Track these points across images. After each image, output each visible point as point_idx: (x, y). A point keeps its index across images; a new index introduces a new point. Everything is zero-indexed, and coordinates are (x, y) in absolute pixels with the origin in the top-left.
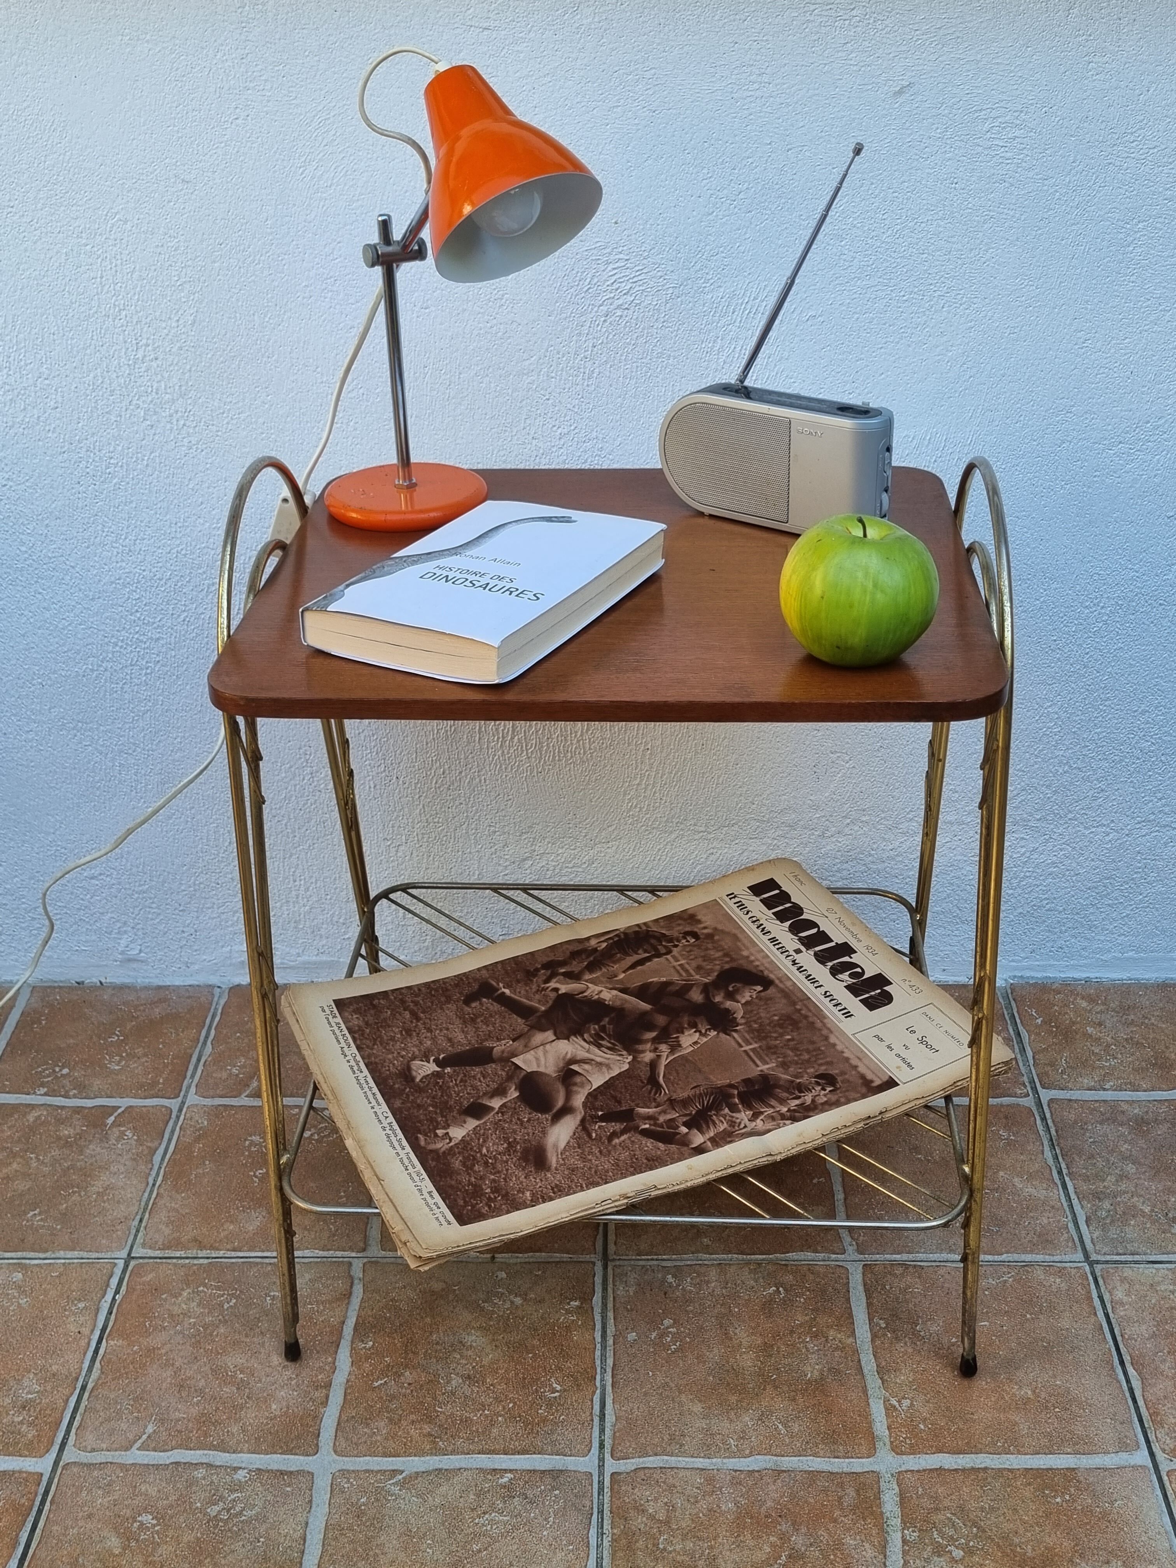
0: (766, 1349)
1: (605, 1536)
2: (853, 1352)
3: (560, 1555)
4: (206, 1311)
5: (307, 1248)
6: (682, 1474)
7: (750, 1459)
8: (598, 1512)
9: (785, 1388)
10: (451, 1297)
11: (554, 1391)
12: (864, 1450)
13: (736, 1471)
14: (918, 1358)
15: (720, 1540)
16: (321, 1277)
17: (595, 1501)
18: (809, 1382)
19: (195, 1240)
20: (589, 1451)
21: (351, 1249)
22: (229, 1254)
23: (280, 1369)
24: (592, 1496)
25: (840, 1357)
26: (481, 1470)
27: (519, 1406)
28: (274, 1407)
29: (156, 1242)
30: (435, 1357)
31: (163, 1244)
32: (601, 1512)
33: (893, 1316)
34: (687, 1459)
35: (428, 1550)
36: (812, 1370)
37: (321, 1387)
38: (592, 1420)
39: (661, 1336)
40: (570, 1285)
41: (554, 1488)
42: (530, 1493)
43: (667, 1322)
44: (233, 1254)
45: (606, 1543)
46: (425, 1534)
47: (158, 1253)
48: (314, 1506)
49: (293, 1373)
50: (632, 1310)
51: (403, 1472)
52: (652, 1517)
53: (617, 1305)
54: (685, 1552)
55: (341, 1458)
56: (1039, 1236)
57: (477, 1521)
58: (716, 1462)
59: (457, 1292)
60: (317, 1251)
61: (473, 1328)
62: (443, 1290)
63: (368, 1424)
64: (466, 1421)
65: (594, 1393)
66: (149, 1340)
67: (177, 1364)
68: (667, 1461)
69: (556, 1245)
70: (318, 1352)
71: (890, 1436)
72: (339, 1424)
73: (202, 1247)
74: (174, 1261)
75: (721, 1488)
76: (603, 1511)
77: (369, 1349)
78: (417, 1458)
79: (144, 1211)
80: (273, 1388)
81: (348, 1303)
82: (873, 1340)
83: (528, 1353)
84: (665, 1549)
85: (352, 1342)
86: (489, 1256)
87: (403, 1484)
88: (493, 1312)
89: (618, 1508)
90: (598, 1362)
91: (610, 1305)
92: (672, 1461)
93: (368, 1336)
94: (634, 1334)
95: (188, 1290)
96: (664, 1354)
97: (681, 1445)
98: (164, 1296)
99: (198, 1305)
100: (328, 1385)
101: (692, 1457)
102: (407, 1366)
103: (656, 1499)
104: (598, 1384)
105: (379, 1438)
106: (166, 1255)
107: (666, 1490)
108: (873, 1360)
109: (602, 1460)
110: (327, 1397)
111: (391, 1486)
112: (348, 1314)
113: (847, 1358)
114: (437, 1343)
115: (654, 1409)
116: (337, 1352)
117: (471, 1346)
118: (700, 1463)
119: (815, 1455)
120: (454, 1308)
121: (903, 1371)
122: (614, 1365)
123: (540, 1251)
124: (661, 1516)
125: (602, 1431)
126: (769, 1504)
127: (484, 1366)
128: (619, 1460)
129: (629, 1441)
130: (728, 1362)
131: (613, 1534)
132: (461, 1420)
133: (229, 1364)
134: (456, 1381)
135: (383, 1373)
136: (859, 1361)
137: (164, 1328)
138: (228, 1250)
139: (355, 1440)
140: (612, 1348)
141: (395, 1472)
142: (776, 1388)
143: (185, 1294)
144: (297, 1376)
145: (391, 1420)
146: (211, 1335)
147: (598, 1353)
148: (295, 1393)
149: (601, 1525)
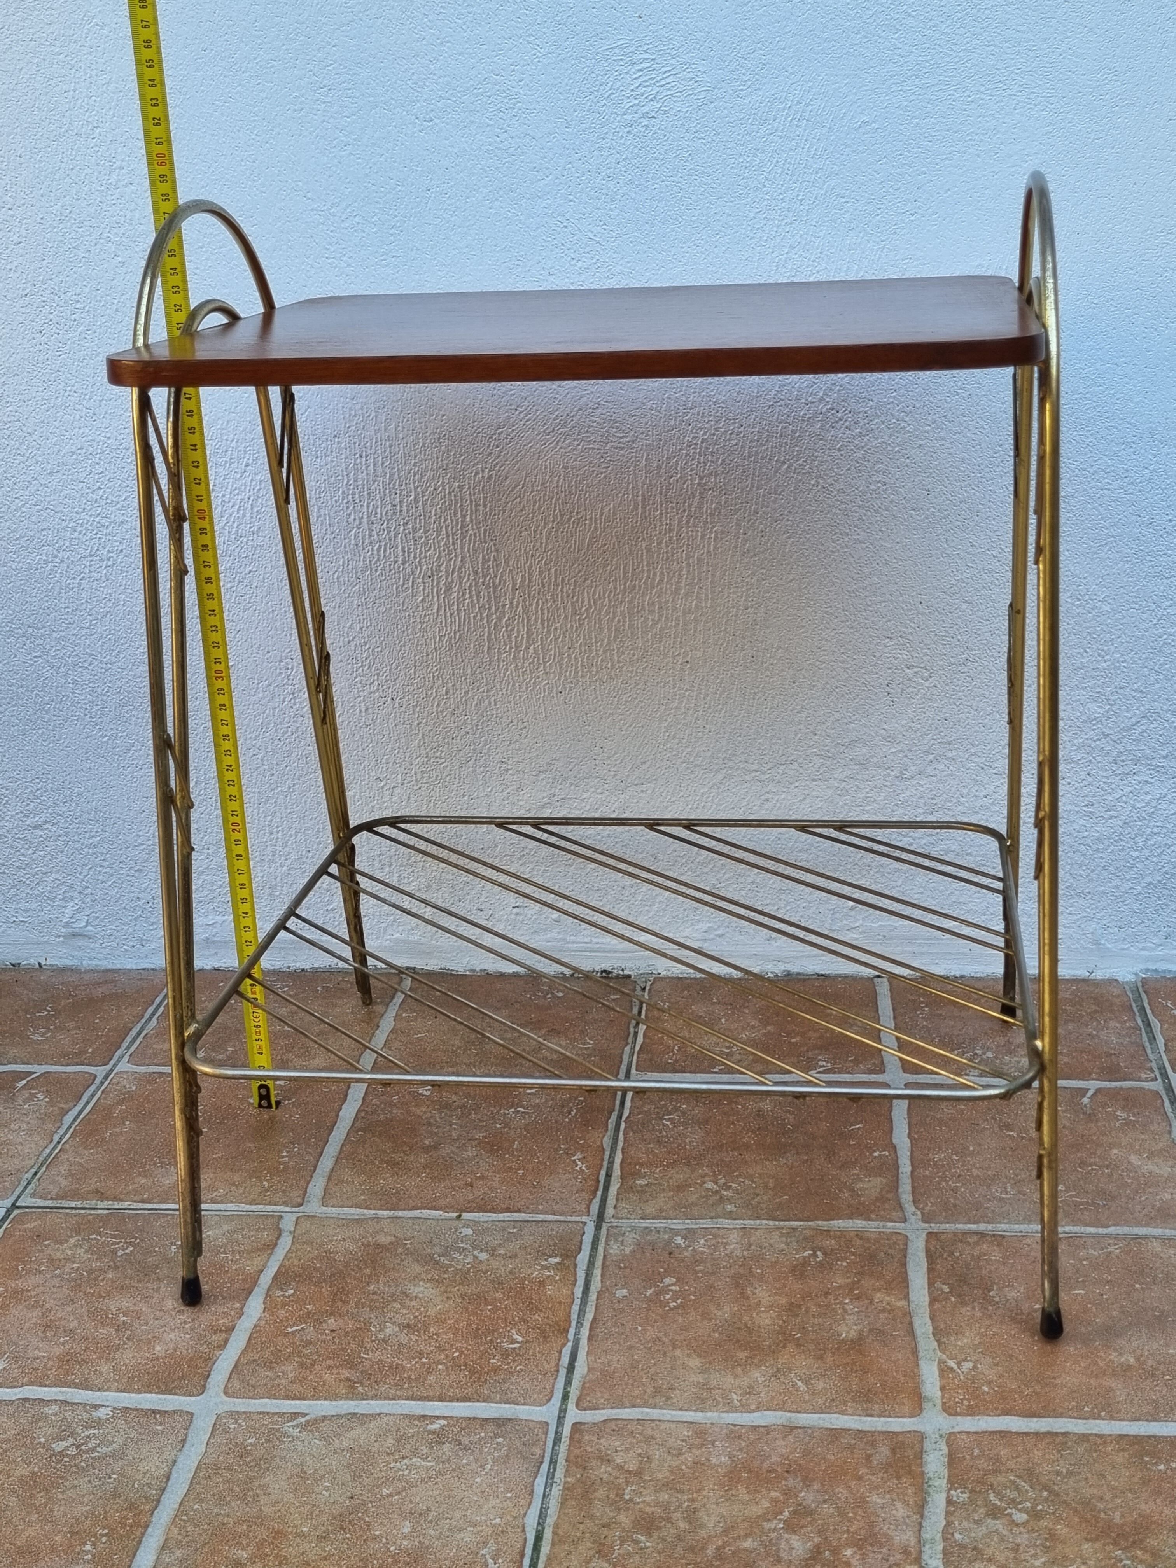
0: (792, 1308)
1: (554, 1485)
2: (905, 1315)
3: (493, 1502)
4: (95, 1257)
5: (232, 1202)
6: (663, 1426)
7: (756, 1414)
8: (551, 1462)
9: (812, 1347)
10: (400, 1250)
11: (513, 1341)
12: (906, 1409)
13: (735, 1425)
14: (988, 1323)
15: (704, 1493)
16: (243, 1229)
17: (549, 1450)
18: (844, 1341)
19: (97, 1191)
20: (549, 1400)
21: (285, 1204)
22: (135, 1205)
23: (174, 1313)
24: (545, 1444)
25: (886, 1319)
26: (406, 1416)
27: (466, 1355)
28: (158, 1348)
29: (50, 1193)
30: (370, 1306)
31: (57, 1194)
32: (553, 1462)
33: (960, 1281)
34: (674, 1412)
35: (324, 1492)
36: (848, 1330)
37: (221, 1331)
38: (558, 1371)
39: (658, 1294)
40: (551, 1243)
41: (496, 1436)
42: (465, 1440)
43: (667, 1281)
44: (140, 1205)
45: (556, 1491)
46: (322, 1477)
47: (49, 1203)
48: (187, 1445)
49: (188, 1317)
50: (625, 1268)
51: (307, 1414)
52: (620, 1468)
53: (608, 1263)
54: (657, 1504)
55: (232, 1400)
56: (1158, 1211)
57: (392, 1465)
58: (712, 1416)
59: (409, 1246)
60: (243, 1205)
61: (423, 1280)
62: (391, 1243)
63: (272, 1368)
64: (397, 1369)
65: (564, 1345)
66: (19, 1282)
67: (48, 1306)
68: (647, 1413)
69: (540, 1207)
70: (224, 1298)
71: (943, 1397)
72: (236, 1366)
73: (102, 1197)
74: (67, 1211)
75: (713, 1443)
76: (556, 1462)
77: (289, 1297)
78: (327, 1403)
79: (42, 1165)
80: (161, 1330)
81: (271, 1254)
82: (931, 1304)
83: (486, 1305)
84: (631, 1500)
85: (269, 1290)
86: (455, 1215)
87: (304, 1427)
88: (451, 1266)
89: (577, 1457)
90: (574, 1317)
91: (599, 1262)
92: (655, 1413)
93: (290, 1285)
94: (625, 1291)
95: (77, 1238)
96: (660, 1311)
97: (669, 1398)
98: (46, 1243)
99: (86, 1251)
100: (230, 1329)
101: (681, 1409)
102: (331, 1314)
103: (627, 1450)
104: (571, 1336)
105: (283, 1381)
106: (58, 1205)
107: (641, 1441)
108: (929, 1322)
109: (563, 1412)
110: (226, 1341)
111: (288, 1427)
112: (269, 1264)
113: (894, 1320)
114: (374, 1293)
115: (638, 1362)
116: (247, 1299)
117: (416, 1297)
118: (690, 1416)
119: (842, 1413)
120: (402, 1260)
121: (967, 1334)
122: (594, 1319)
123: (519, 1211)
124: (633, 1466)
125: (568, 1382)
126: (774, 1459)
127: (429, 1316)
128: (585, 1410)
129: (601, 1392)
130: (740, 1319)
131: (565, 1483)
132: (390, 1367)
133: (112, 1307)
134: (390, 1329)
135: (301, 1320)
136: (911, 1323)
137: (40, 1272)
138: (135, 1201)
139: (252, 1382)
140: (594, 1304)
141: (295, 1415)
142: (799, 1345)
143: (72, 1241)
144: (193, 1320)
145: (302, 1365)
146: (96, 1279)
147: (576, 1308)
148: (188, 1336)
149: (551, 1475)
